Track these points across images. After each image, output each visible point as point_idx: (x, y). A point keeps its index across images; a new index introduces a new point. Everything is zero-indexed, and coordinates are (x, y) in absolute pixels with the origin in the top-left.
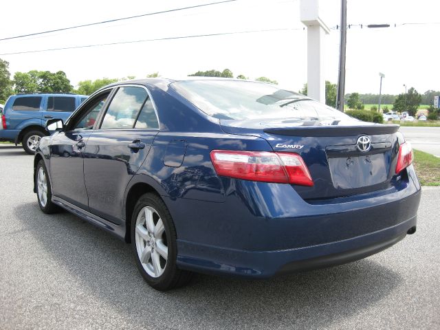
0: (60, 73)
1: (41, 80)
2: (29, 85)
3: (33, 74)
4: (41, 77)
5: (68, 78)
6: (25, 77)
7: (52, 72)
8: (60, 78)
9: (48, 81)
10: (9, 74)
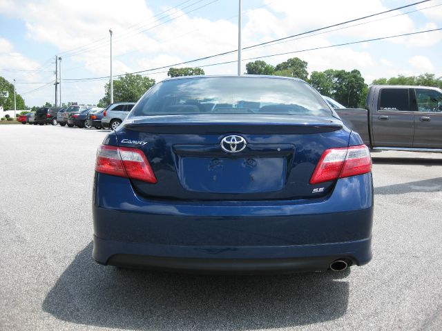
0: (355, 71)
1: (336, 79)
2: (326, 84)
3: (329, 73)
4: (336, 76)
5: (362, 76)
6: (321, 76)
7: (347, 71)
8: (355, 77)
9: (343, 80)
10: (308, 74)
